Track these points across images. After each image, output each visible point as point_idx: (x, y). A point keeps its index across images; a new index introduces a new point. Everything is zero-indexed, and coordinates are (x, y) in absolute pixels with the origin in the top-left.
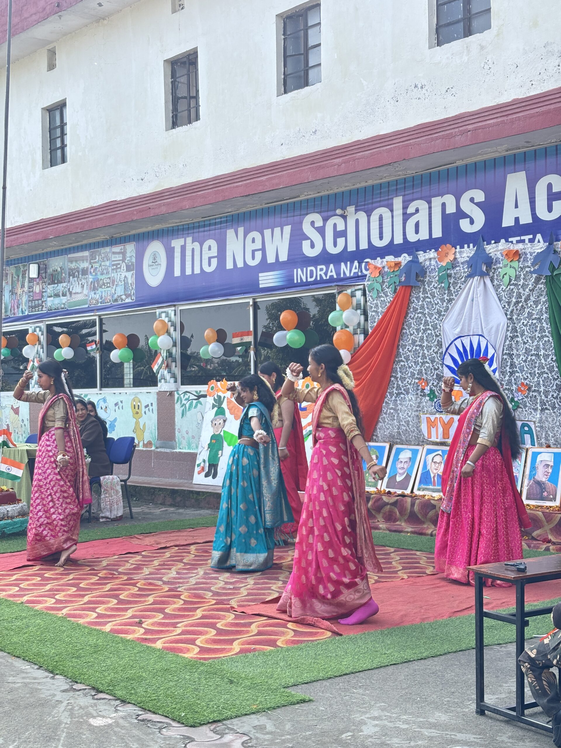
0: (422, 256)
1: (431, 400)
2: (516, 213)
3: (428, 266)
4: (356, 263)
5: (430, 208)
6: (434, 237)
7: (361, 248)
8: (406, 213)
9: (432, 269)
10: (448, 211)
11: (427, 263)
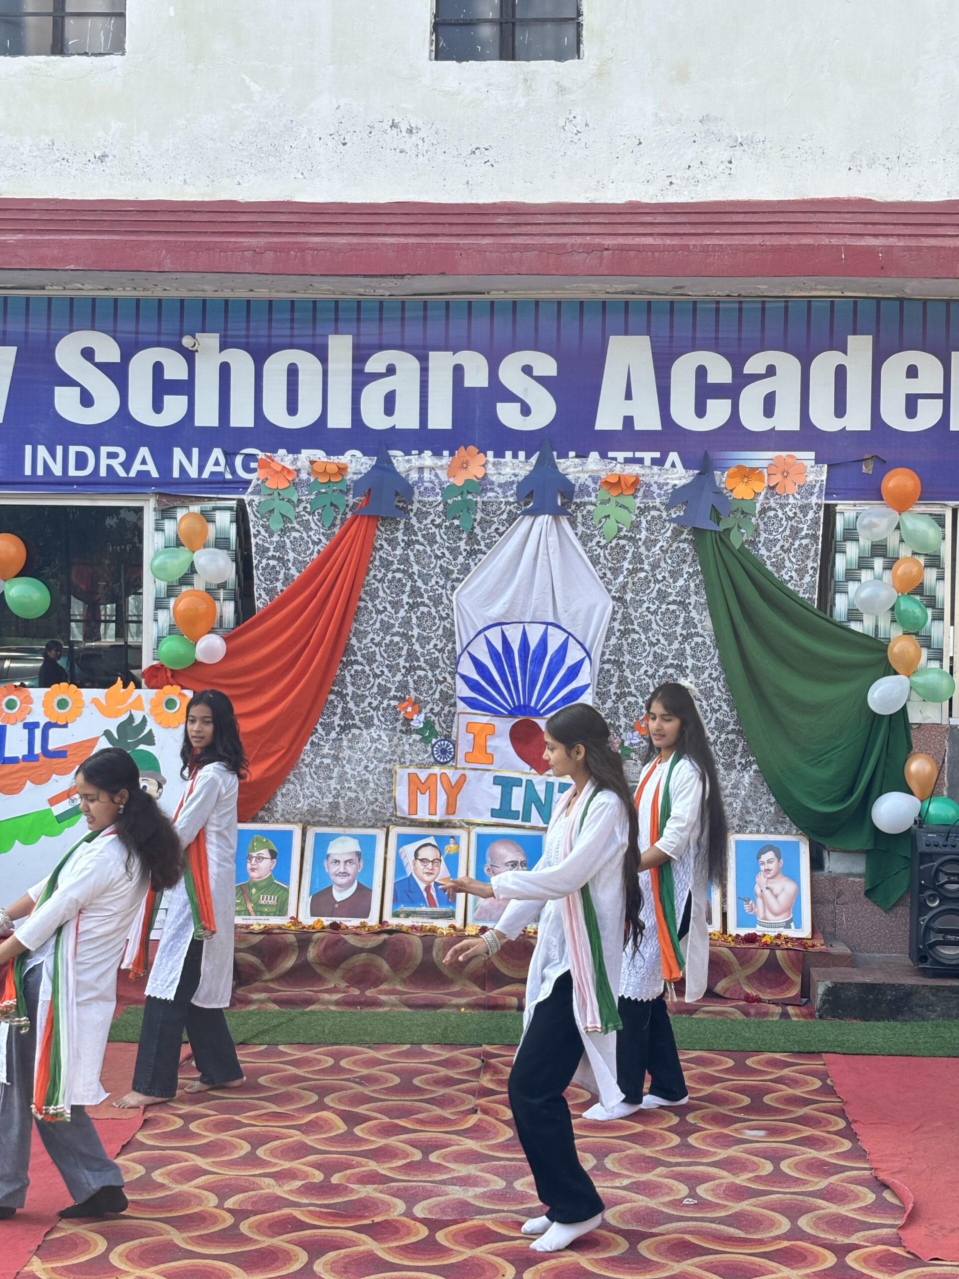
0: (400, 461)
1: (425, 740)
2: (628, 409)
3: (417, 483)
4: (217, 453)
5: (424, 371)
6: (431, 426)
7: (235, 422)
8: (362, 371)
9: (426, 489)
10: (468, 383)
11: (414, 476)
